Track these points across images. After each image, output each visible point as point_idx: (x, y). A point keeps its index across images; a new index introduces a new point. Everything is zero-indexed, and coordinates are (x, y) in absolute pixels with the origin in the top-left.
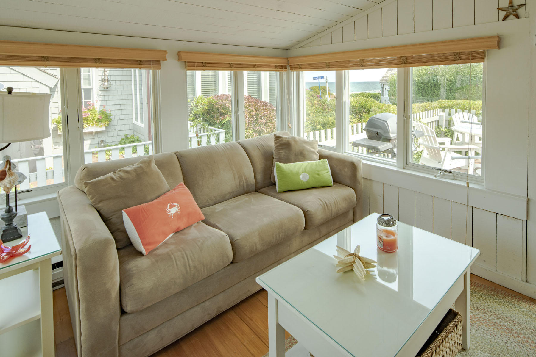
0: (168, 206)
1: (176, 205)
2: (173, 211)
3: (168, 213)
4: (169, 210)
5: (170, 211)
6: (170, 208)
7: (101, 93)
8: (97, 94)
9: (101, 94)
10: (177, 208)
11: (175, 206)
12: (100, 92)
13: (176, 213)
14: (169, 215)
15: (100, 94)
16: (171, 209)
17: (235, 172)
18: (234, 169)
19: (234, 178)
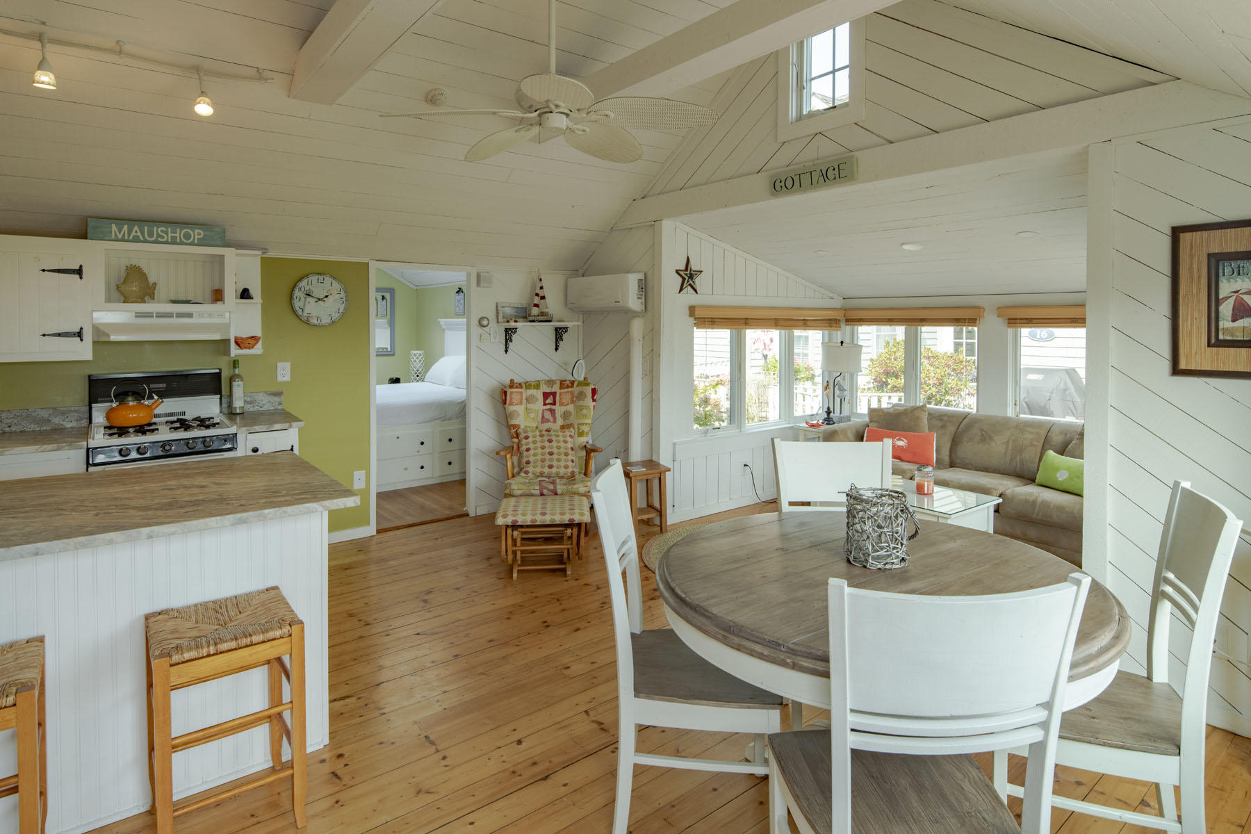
0: (897, 438)
1: (904, 441)
2: (900, 443)
3: (895, 443)
4: (896, 441)
6: (898, 440)
10: (905, 443)
13: (902, 446)
17: (1010, 448)
18: (1010, 445)
19: (1006, 453)
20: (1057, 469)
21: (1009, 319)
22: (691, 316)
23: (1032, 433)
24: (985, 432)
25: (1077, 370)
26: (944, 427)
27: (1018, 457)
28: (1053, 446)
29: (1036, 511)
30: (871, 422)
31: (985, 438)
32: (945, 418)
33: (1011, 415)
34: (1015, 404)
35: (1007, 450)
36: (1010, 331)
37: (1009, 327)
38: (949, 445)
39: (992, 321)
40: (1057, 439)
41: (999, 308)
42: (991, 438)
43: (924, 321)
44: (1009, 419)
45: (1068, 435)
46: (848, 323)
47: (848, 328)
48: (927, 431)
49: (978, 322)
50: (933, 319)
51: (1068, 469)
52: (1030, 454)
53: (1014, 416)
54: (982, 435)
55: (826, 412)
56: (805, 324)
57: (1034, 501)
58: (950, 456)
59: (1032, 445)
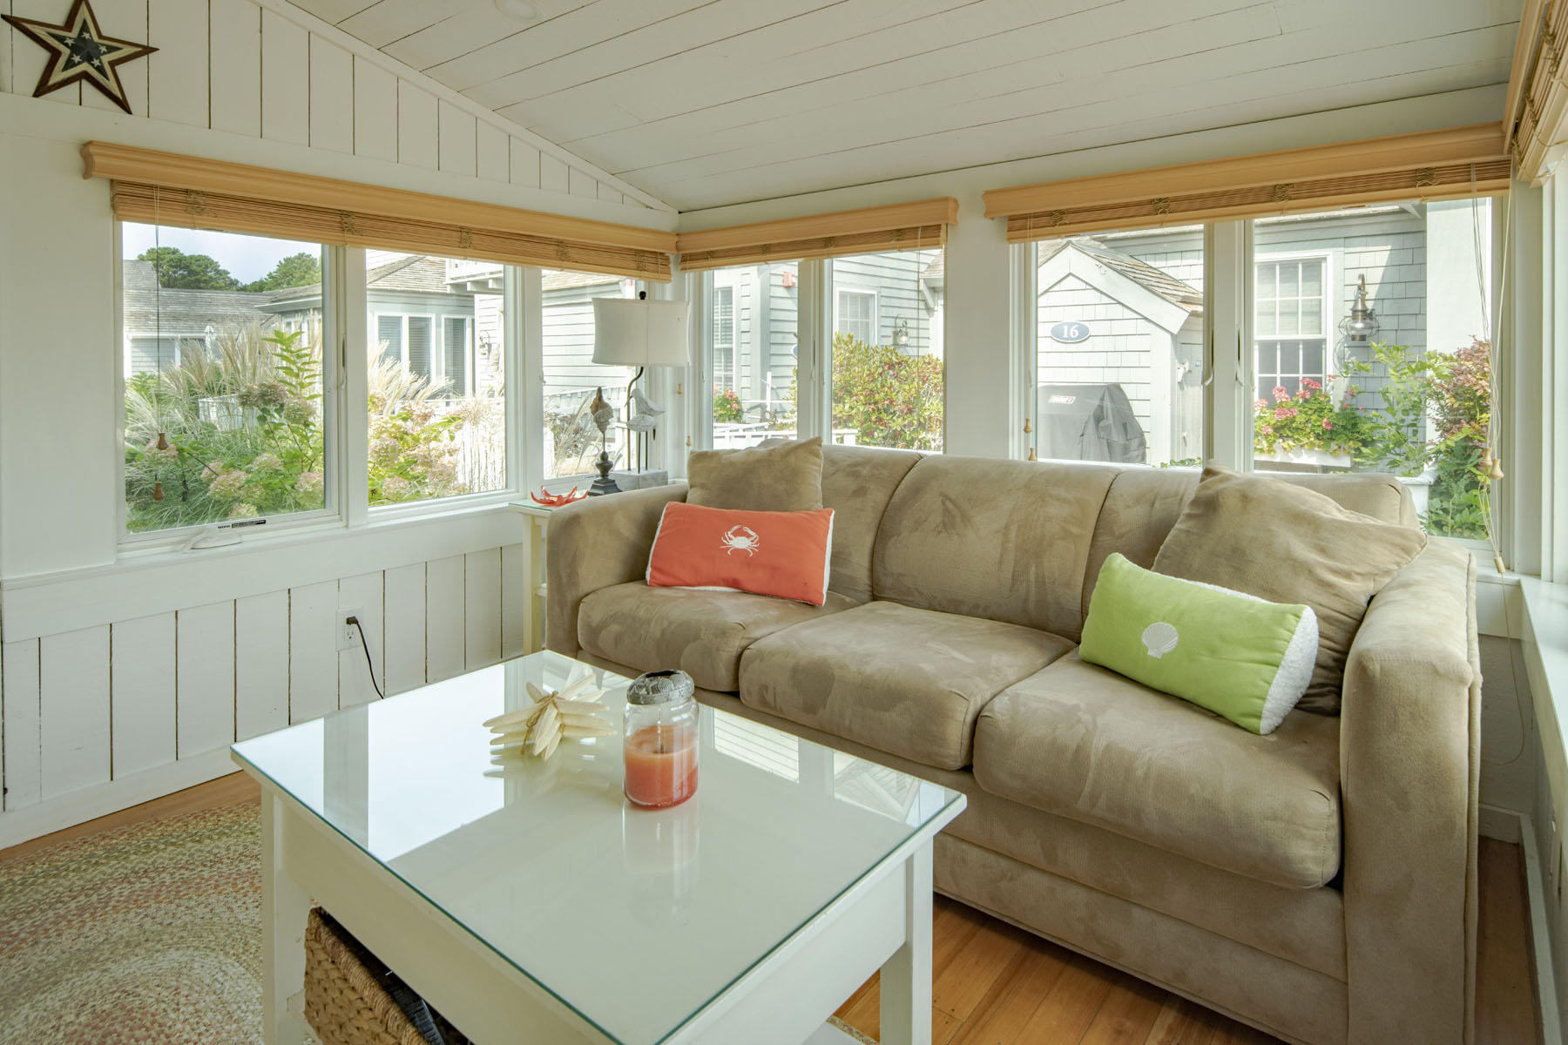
0: (736, 528)
1: (752, 536)
2: (740, 543)
3: (725, 541)
4: (731, 536)
5: (730, 539)
6: (736, 534)
7: (1350, 356)
8: (1338, 358)
9: (1349, 358)
10: (752, 541)
11: (748, 536)
12: (1347, 350)
13: (744, 550)
14: (725, 544)
15: (1346, 357)
16: (735, 536)
17: (1011, 545)
18: (1012, 536)
19: (1000, 562)
20: (1142, 618)
21: (1012, 219)
22: (87, 173)
23: (1065, 501)
24: (950, 500)
25: (1122, 386)
26: (860, 492)
27: (1033, 570)
28: (1120, 537)
29: (1087, 789)
30: (691, 487)
31: (954, 517)
32: (865, 471)
33: (1016, 458)
34: (1026, 430)
35: (1004, 549)
36: (1014, 249)
37: (1010, 239)
38: (868, 540)
39: (975, 229)
40: (1130, 517)
41: (988, 193)
42: (966, 519)
43: (833, 244)
44: (1015, 465)
45: (1157, 505)
46: (688, 264)
47: (689, 276)
48: (820, 506)
49: (942, 234)
50: (853, 236)
51: (1177, 618)
52: (1066, 561)
53: (1023, 459)
54: (946, 510)
55: (598, 466)
56: (565, 251)
57: (1078, 750)
58: (872, 570)
59: (1067, 535)
